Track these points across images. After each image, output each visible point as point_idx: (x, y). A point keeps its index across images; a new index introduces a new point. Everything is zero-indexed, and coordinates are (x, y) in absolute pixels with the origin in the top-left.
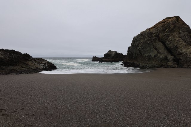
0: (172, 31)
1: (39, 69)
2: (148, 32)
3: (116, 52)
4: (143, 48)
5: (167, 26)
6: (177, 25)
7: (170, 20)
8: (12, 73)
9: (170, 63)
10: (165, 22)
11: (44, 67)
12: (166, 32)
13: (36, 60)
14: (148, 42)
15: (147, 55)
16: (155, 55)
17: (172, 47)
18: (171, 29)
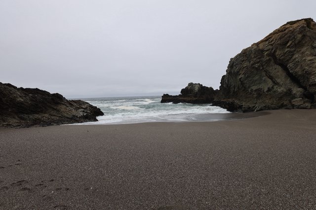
0: (299, 45)
1: (77, 117)
2: (255, 49)
3: (202, 85)
4: (248, 77)
5: (290, 37)
6: (308, 34)
7: (295, 25)
8: (36, 124)
9: (297, 101)
10: (285, 30)
11: (85, 114)
12: (288, 47)
13: (71, 103)
14: (256, 66)
15: (254, 88)
16: (268, 88)
17: (300, 73)
18: (296, 42)
